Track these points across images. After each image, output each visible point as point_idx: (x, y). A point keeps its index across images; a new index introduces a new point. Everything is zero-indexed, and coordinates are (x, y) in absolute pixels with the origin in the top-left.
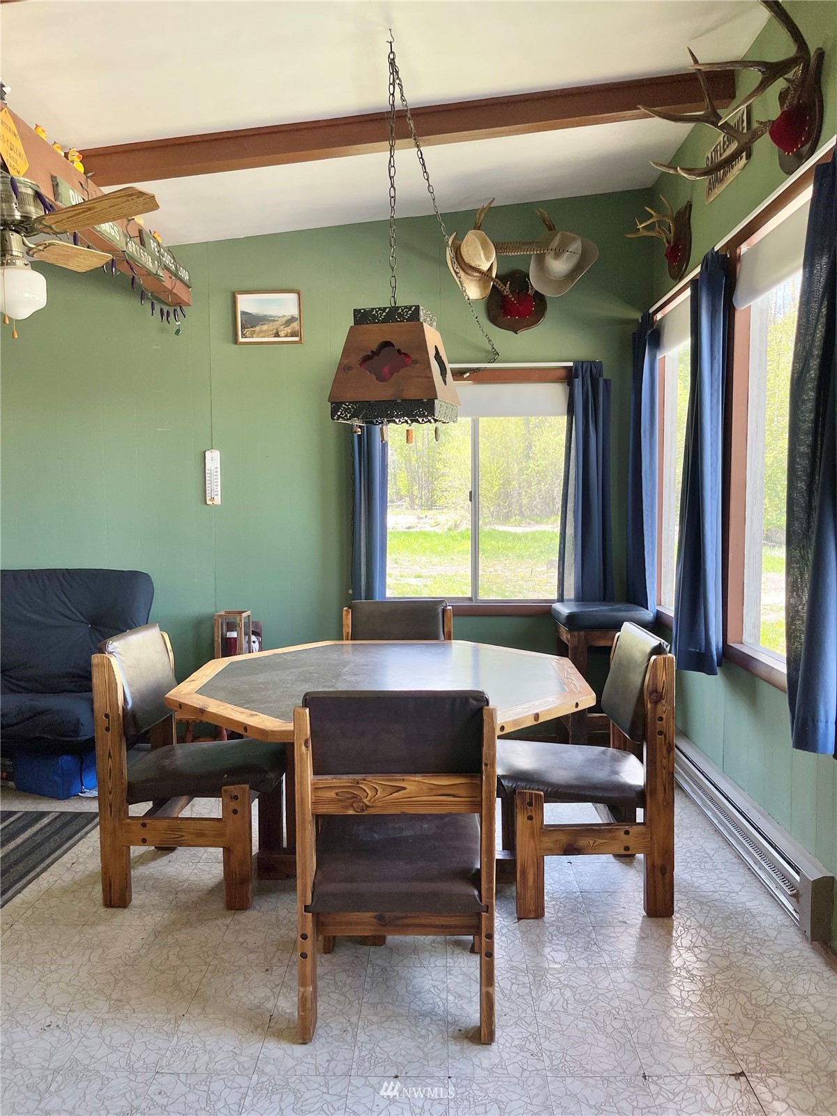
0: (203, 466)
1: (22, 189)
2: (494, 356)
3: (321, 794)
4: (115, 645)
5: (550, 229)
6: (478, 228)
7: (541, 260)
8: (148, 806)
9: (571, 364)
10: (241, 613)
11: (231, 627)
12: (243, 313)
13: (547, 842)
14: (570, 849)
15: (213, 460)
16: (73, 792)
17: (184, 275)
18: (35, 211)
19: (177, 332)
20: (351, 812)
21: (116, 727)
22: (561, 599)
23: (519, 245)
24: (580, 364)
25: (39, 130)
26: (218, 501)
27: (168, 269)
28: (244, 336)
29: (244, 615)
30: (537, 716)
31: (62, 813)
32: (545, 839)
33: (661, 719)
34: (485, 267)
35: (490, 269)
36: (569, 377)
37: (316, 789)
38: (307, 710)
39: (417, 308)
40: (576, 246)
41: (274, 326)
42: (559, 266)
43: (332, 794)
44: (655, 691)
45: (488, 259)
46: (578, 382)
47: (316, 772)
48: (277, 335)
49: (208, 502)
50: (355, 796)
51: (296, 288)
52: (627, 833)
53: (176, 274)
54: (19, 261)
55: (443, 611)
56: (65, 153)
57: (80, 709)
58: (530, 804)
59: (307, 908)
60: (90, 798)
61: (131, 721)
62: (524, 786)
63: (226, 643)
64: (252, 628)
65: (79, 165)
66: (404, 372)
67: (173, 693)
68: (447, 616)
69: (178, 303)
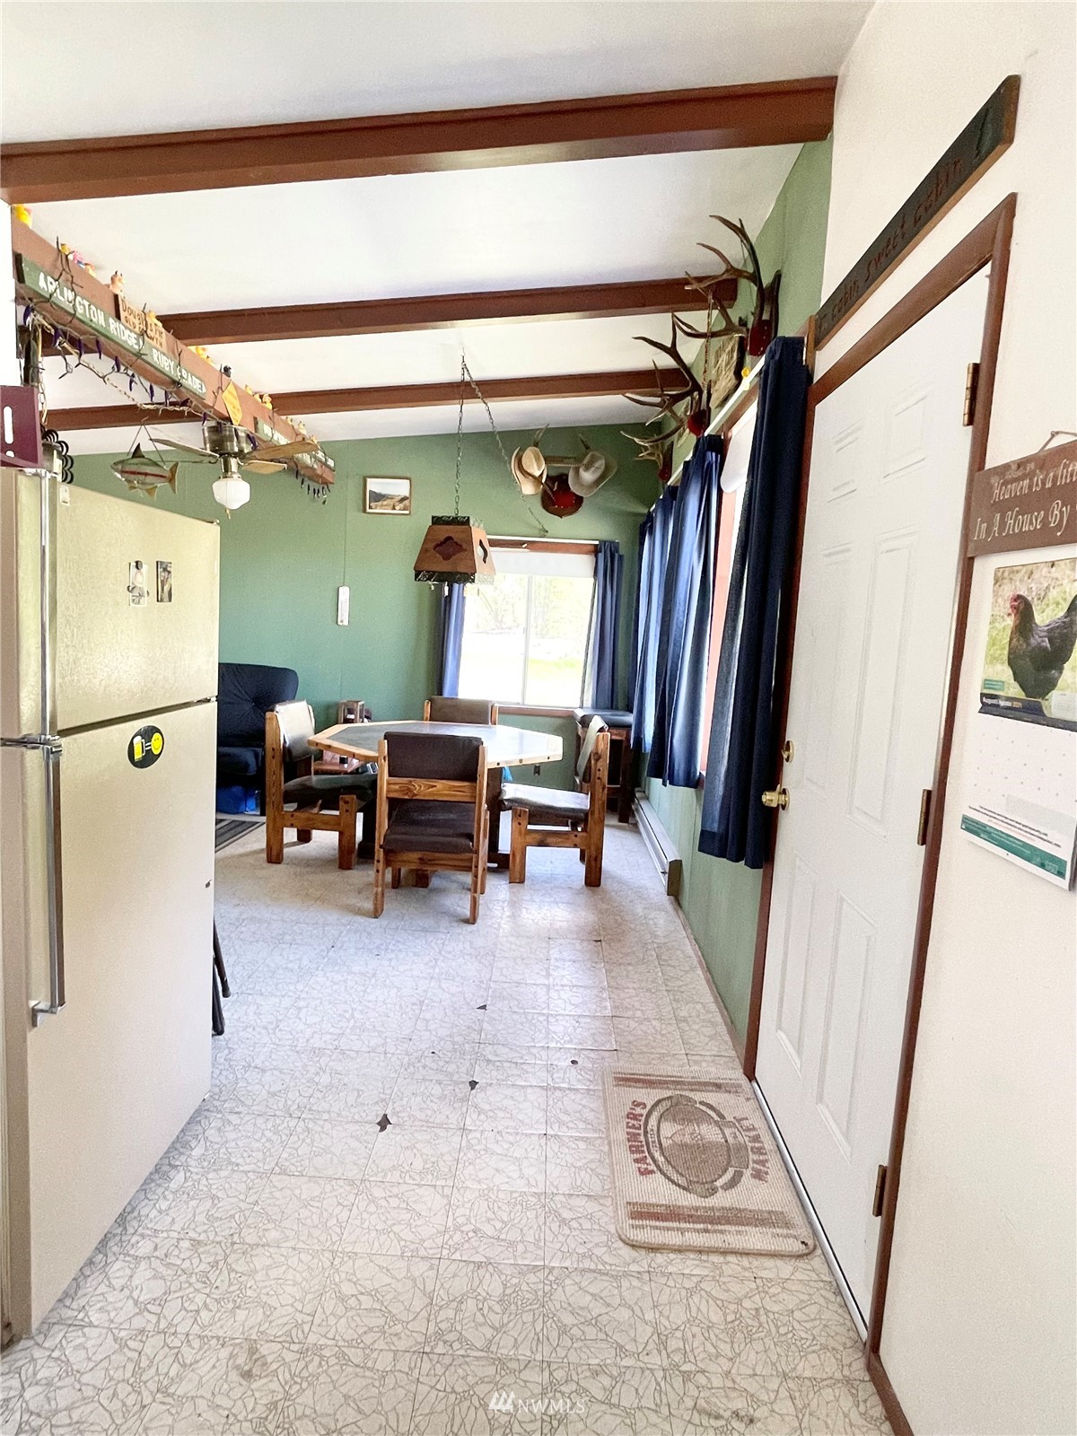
0: (335, 598)
1: (240, 434)
2: (543, 532)
3: (392, 786)
4: (278, 708)
5: (587, 448)
6: (536, 445)
7: (577, 471)
8: (295, 805)
9: (597, 543)
10: (357, 702)
11: (351, 712)
12: (370, 491)
13: (529, 838)
14: (542, 844)
15: (344, 593)
16: (240, 810)
17: (331, 463)
18: (247, 448)
19: (324, 502)
20: (407, 797)
21: (278, 755)
22: (582, 707)
23: (561, 459)
24: (603, 542)
25: (248, 388)
26: (346, 623)
27: (320, 461)
28: (370, 508)
29: (360, 703)
30: (521, 761)
31: (233, 821)
32: (527, 837)
33: (599, 770)
34: (537, 474)
35: (541, 476)
36: (596, 551)
37: (388, 784)
38: (386, 741)
39: (469, 518)
40: (601, 464)
41: (392, 502)
42: (588, 476)
43: (397, 787)
44: (597, 753)
45: (539, 467)
46: (601, 556)
47: (390, 776)
48: (394, 509)
49: (339, 623)
50: (408, 789)
51: (408, 475)
52: (576, 836)
53: (325, 464)
54: (235, 476)
55: (492, 707)
56: (261, 397)
57: (248, 755)
58: (520, 816)
59: (381, 847)
60: (251, 815)
61: (287, 754)
62: (517, 805)
63: (347, 721)
64: (364, 714)
65: (269, 406)
66: (459, 555)
67: (313, 737)
68: (494, 708)
69: (326, 483)
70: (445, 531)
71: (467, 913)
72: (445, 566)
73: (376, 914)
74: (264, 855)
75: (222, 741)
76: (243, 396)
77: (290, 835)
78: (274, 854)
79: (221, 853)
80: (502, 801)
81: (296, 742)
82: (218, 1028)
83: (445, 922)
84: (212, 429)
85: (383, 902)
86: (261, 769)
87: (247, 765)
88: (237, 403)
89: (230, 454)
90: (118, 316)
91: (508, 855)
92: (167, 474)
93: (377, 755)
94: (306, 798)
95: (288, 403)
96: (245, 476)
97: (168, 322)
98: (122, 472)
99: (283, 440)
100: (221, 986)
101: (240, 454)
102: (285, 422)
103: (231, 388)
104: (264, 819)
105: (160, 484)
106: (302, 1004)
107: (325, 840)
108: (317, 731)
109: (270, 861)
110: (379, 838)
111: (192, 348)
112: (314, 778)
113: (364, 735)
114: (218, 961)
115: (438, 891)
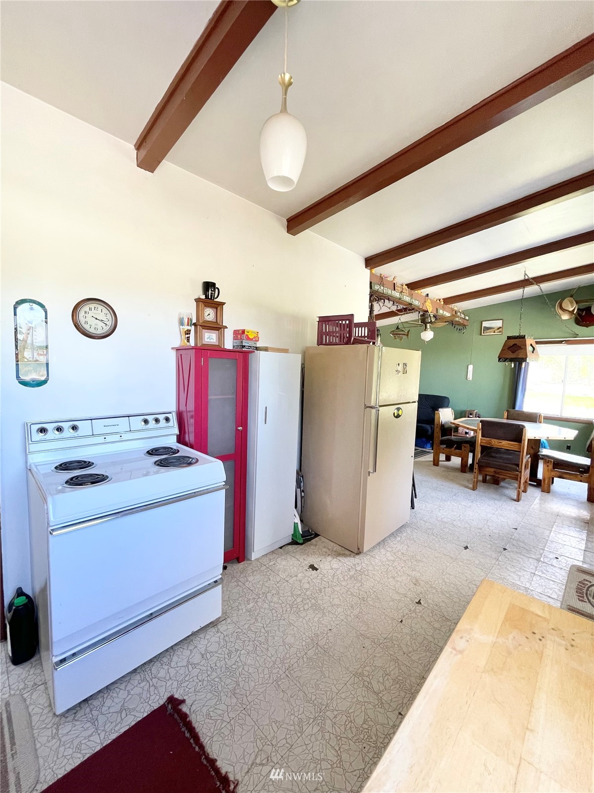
0: (468, 369)
1: (431, 315)
2: (576, 335)
3: (483, 441)
4: (440, 410)
6: (571, 296)
8: (445, 446)
10: (474, 411)
11: (471, 414)
12: (484, 327)
13: (555, 474)
14: (563, 478)
15: (471, 367)
16: (424, 447)
17: (467, 318)
18: (433, 320)
19: (463, 333)
20: (489, 446)
21: (439, 427)
23: (587, 301)
25: (435, 299)
26: (471, 379)
27: (462, 318)
28: (484, 333)
29: (476, 412)
31: (421, 450)
32: (552, 472)
34: (571, 309)
35: (574, 310)
37: (481, 439)
38: (482, 424)
39: (525, 336)
41: (493, 330)
43: (485, 441)
45: (573, 306)
47: (482, 437)
48: (494, 332)
49: (468, 379)
50: (490, 443)
51: (502, 318)
53: (465, 319)
54: (429, 330)
55: (540, 415)
56: (440, 300)
57: (428, 427)
58: (548, 462)
59: (477, 463)
60: (428, 449)
61: (442, 426)
62: (546, 458)
63: (469, 417)
64: (477, 415)
65: (443, 303)
66: (519, 351)
67: (453, 421)
68: (540, 417)
69: (464, 326)
70: (512, 342)
71: (515, 497)
72: (513, 356)
73: (474, 489)
74: (432, 463)
75: (418, 421)
76: (432, 302)
77: (442, 457)
78: (436, 463)
79: (417, 460)
80: (539, 455)
81: (446, 423)
82: (413, 507)
83: (504, 498)
84: (421, 316)
85: (477, 485)
86: (433, 432)
87: (428, 431)
88: (430, 305)
89: (427, 323)
90: (395, 290)
91: (541, 480)
92: (406, 334)
93: (476, 428)
94: (450, 444)
95: (449, 301)
96: (432, 329)
97: (409, 286)
98: (393, 334)
99: (448, 314)
100: (414, 495)
101: (431, 322)
102: (449, 307)
103: (429, 301)
104: (433, 451)
105: (404, 337)
106: (441, 508)
107: (456, 461)
108: (455, 419)
109: (434, 465)
110: (476, 461)
111: (416, 292)
112: (453, 437)
113: (473, 422)
114: (414, 485)
115: (503, 487)
